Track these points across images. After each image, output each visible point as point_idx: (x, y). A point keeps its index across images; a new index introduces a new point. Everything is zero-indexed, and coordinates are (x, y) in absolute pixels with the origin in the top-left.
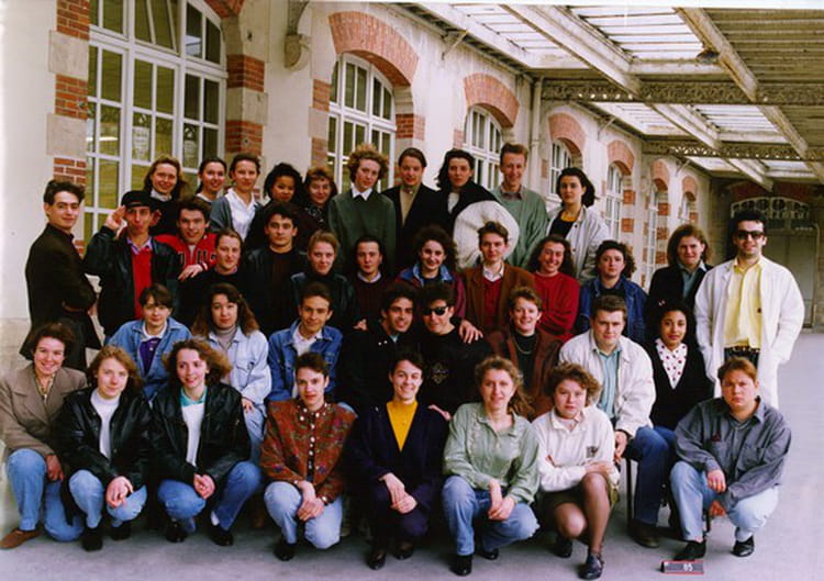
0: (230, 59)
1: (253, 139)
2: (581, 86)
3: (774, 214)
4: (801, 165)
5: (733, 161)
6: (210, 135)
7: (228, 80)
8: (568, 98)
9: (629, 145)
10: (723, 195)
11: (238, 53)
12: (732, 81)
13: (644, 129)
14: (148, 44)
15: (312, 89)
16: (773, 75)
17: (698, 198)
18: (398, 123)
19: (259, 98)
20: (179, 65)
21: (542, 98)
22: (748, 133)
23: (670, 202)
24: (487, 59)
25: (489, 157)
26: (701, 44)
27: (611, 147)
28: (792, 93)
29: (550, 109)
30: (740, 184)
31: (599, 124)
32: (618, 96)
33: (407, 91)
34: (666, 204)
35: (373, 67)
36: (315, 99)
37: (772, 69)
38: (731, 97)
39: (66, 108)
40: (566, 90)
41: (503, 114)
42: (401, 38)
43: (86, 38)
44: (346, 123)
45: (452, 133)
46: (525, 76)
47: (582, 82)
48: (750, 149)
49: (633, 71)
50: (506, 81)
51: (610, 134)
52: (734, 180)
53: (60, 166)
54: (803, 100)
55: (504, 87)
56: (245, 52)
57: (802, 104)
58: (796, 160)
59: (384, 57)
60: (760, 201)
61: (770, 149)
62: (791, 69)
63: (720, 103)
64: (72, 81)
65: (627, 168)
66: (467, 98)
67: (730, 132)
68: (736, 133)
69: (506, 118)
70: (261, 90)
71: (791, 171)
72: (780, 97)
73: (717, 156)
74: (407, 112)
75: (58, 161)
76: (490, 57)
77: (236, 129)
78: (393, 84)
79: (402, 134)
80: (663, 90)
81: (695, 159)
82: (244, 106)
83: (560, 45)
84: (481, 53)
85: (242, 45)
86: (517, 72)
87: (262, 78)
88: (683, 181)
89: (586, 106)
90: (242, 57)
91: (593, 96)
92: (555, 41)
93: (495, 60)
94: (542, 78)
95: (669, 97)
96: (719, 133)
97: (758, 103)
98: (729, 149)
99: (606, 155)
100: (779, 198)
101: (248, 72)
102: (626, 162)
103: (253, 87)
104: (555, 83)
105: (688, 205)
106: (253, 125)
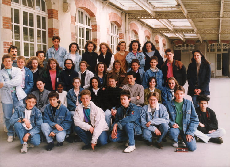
0: (48, 10)
1: (57, 33)
2: (139, 15)
3: (186, 48)
4: (195, 35)
5: (177, 34)
6: (44, 33)
7: (48, 17)
8: (135, 19)
9: (149, 31)
10: (172, 44)
11: (51, 8)
12: (182, 12)
13: (153, 26)
14: (26, 6)
15: (71, 18)
16: (192, 10)
17: (166, 45)
18: (92, 27)
19: (57, 21)
20: (35, 13)
21: (128, 19)
22: (181, 26)
23: (160, 46)
24: (114, 8)
25: (115, 36)
26: (176, 3)
27: (145, 31)
28: (196, 15)
29: (131, 21)
30: (177, 40)
31: (142, 25)
32: (149, 17)
33: (95, 18)
34: (159, 47)
35: (85, 11)
36: (71, 21)
37: (192, 9)
38: (180, 17)
39: (6, 26)
40: (135, 16)
41: (118, 24)
42: (92, 3)
43: (10, 5)
44: (79, 28)
45: (106, 29)
46: (124, 13)
47: (139, 14)
48: (182, 31)
49: (154, 10)
50: (119, 14)
51: (145, 28)
52: (175, 39)
53: (5, 44)
54: (200, 17)
55: (119, 16)
56: (53, 8)
57: (199, 18)
58: (194, 33)
59: (89, 8)
60: (182, 45)
61: (187, 31)
62: (197, 9)
63: (177, 18)
64: (7, 18)
65: (149, 37)
66: (110, 19)
67: (176, 26)
68: (178, 26)
69: (119, 25)
70: (57, 19)
71: (190, 36)
72: (193, 16)
73: (173, 33)
74: (95, 24)
75: (4, 42)
76: (115, 8)
77: (51, 31)
78: (90, 16)
79: (94, 30)
80: (162, 15)
81: (165, 34)
82: (53, 24)
83: (137, 4)
84: (112, 7)
85: (52, 6)
86: (122, 12)
87: (58, 15)
88: (163, 40)
89: (139, 20)
90: (52, 9)
91: (142, 18)
92: (136, 3)
93: (116, 9)
94: (128, 13)
95: (163, 17)
96: (173, 27)
97: (188, 18)
98: (176, 31)
99: (144, 34)
100: (187, 44)
101: (54, 14)
102: (149, 36)
103: (56, 18)
104: (131, 14)
105: (164, 47)
106: (56, 29)
